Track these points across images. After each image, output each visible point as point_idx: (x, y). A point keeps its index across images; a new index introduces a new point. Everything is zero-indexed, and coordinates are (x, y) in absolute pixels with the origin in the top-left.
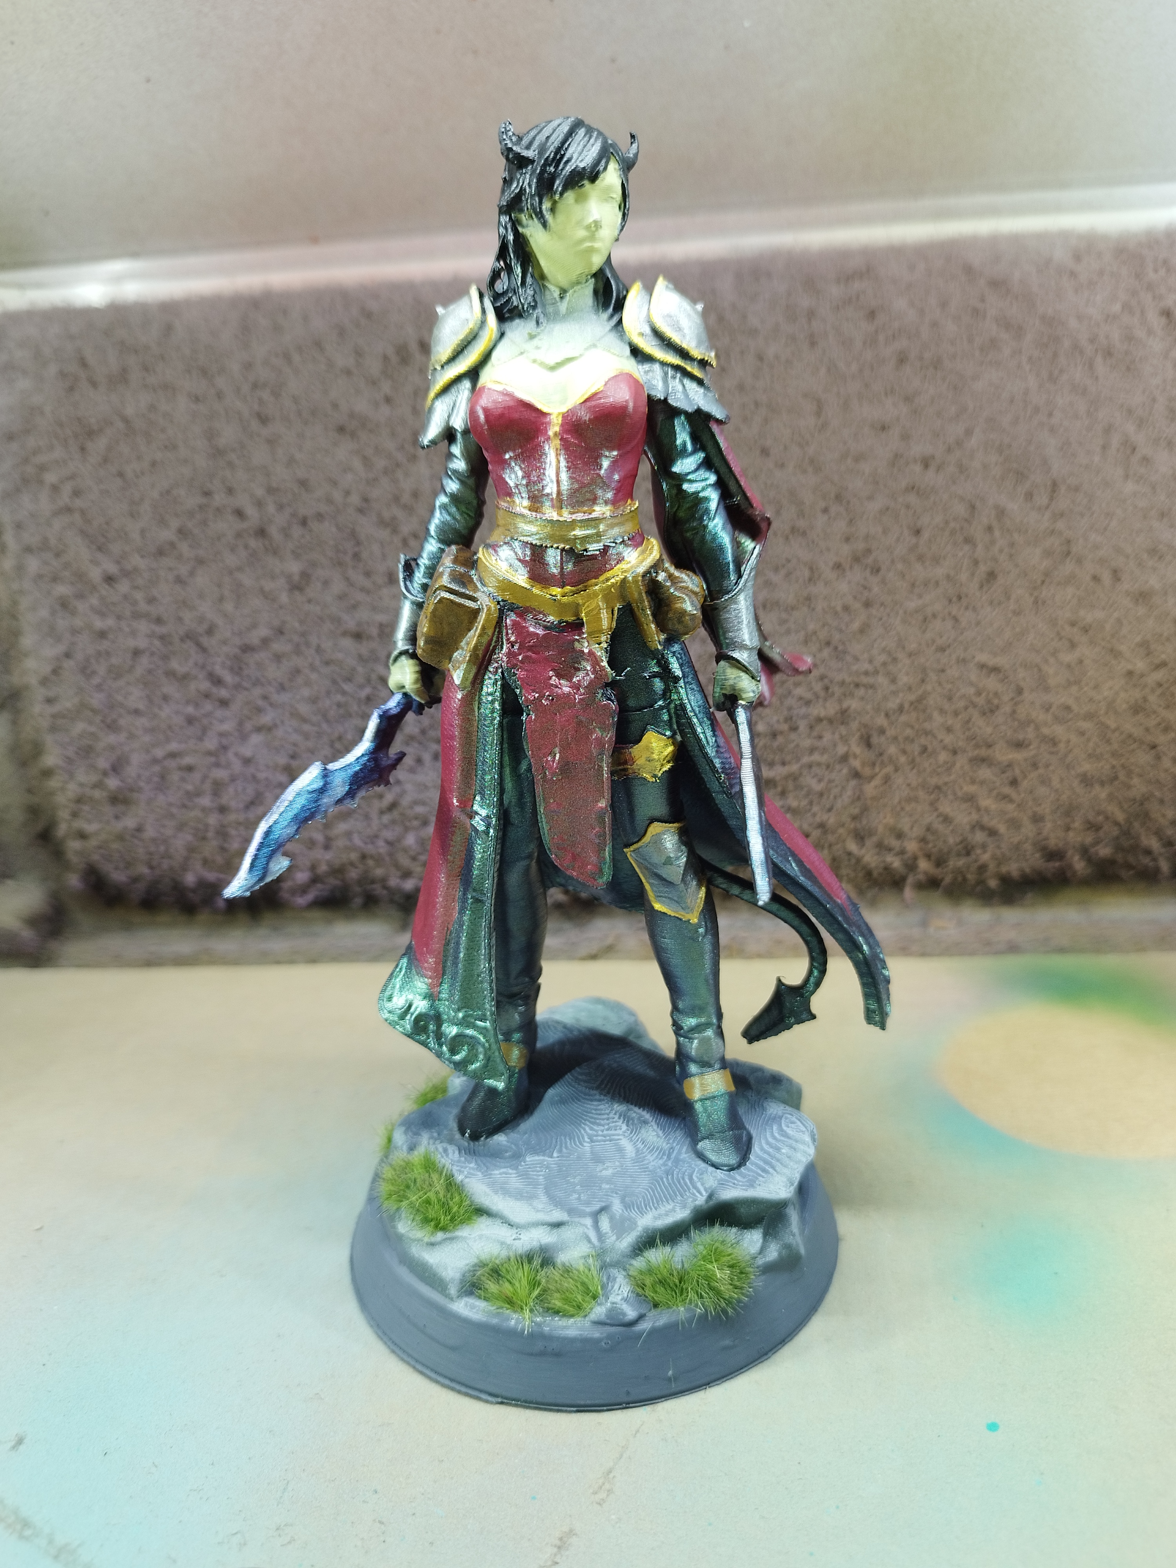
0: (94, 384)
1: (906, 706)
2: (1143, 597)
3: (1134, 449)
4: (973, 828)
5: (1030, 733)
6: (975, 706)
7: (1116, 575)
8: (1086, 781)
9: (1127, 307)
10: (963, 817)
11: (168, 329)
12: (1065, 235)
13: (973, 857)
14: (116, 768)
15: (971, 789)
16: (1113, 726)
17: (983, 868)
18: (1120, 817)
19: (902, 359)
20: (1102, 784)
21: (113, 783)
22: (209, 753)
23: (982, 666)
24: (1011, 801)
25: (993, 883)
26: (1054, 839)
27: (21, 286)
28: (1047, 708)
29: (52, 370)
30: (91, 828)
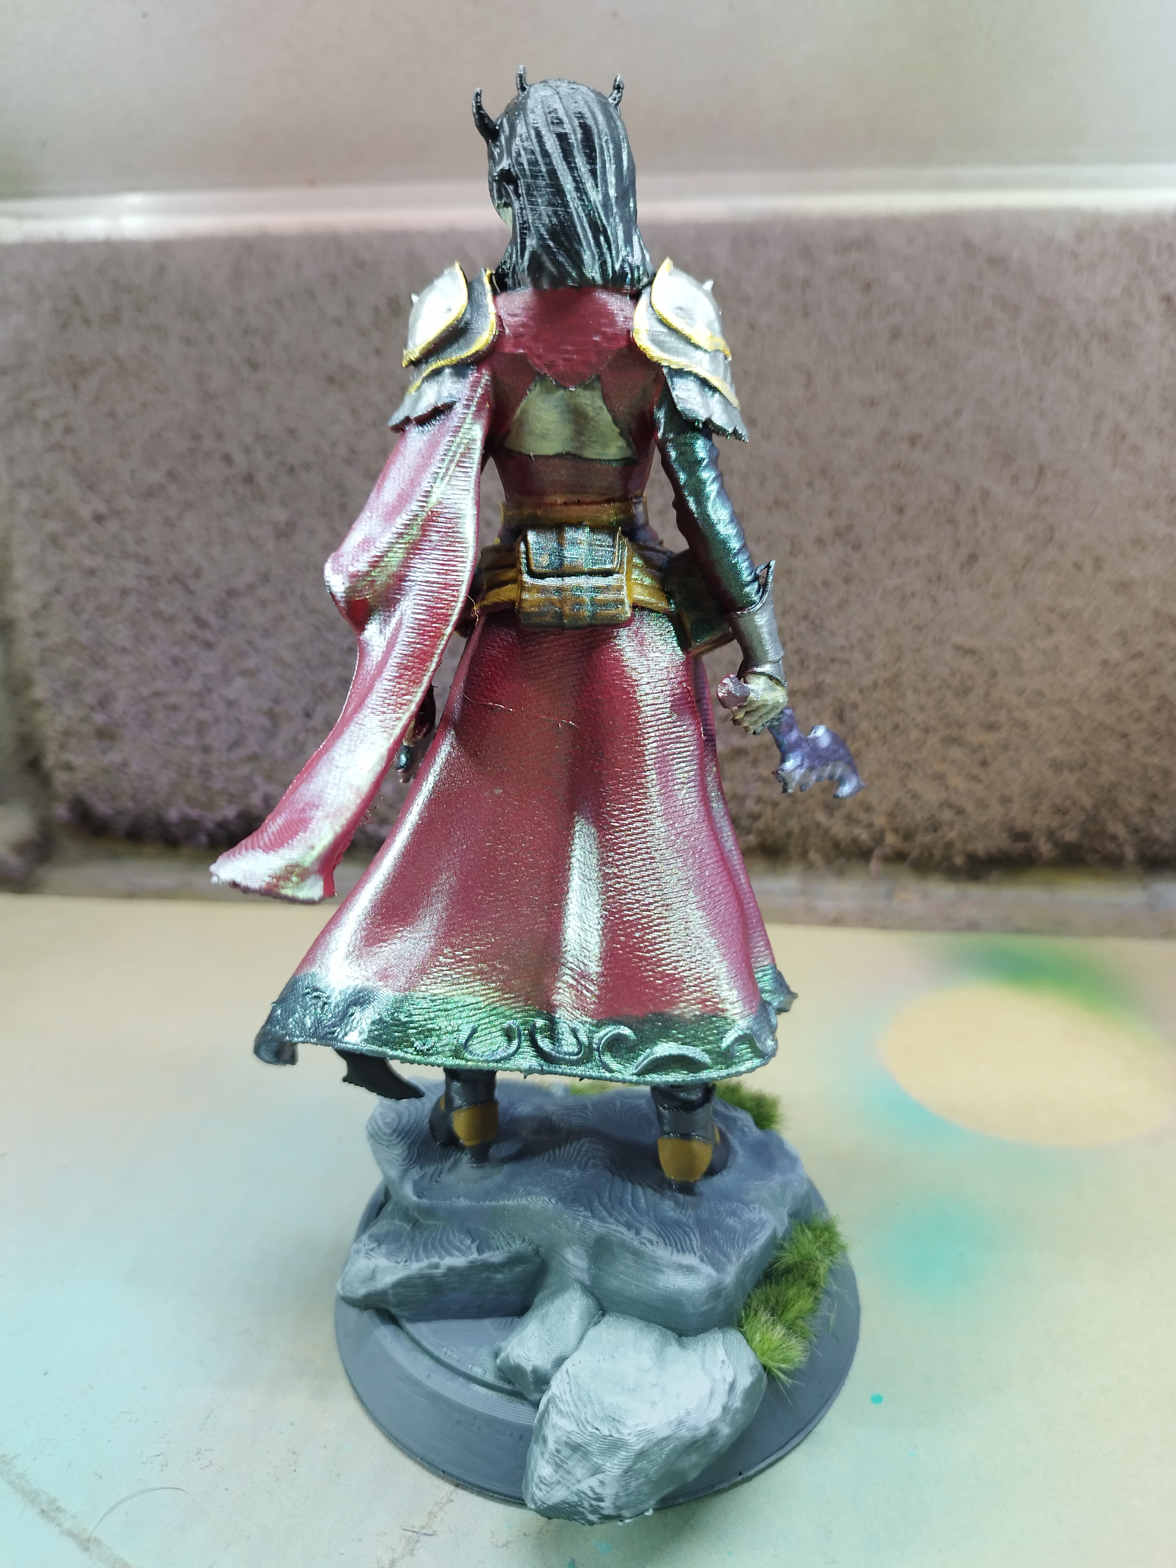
0: (87, 322)
1: (880, 683)
2: (1124, 587)
3: (1123, 438)
4: (941, 806)
5: (1002, 716)
6: (949, 687)
7: (1098, 564)
8: (1056, 766)
9: (1127, 292)
10: (932, 795)
11: (161, 270)
12: (1069, 213)
13: (940, 833)
14: (103, 704)
15: (940, 768)
16: (1085, 713)
17: (949, 845)
18: (1088, 803)
19: (895, 334)
20: (1072, 770)
21: (99, 718)
22: (195, 694)
23: (958, 648)
24: (980, 781)
25: (959, 860)
26: (1022, 821)
27: (20, 216)
28: (1021, 692)
29: (46, 305)
30: (77, 760)
